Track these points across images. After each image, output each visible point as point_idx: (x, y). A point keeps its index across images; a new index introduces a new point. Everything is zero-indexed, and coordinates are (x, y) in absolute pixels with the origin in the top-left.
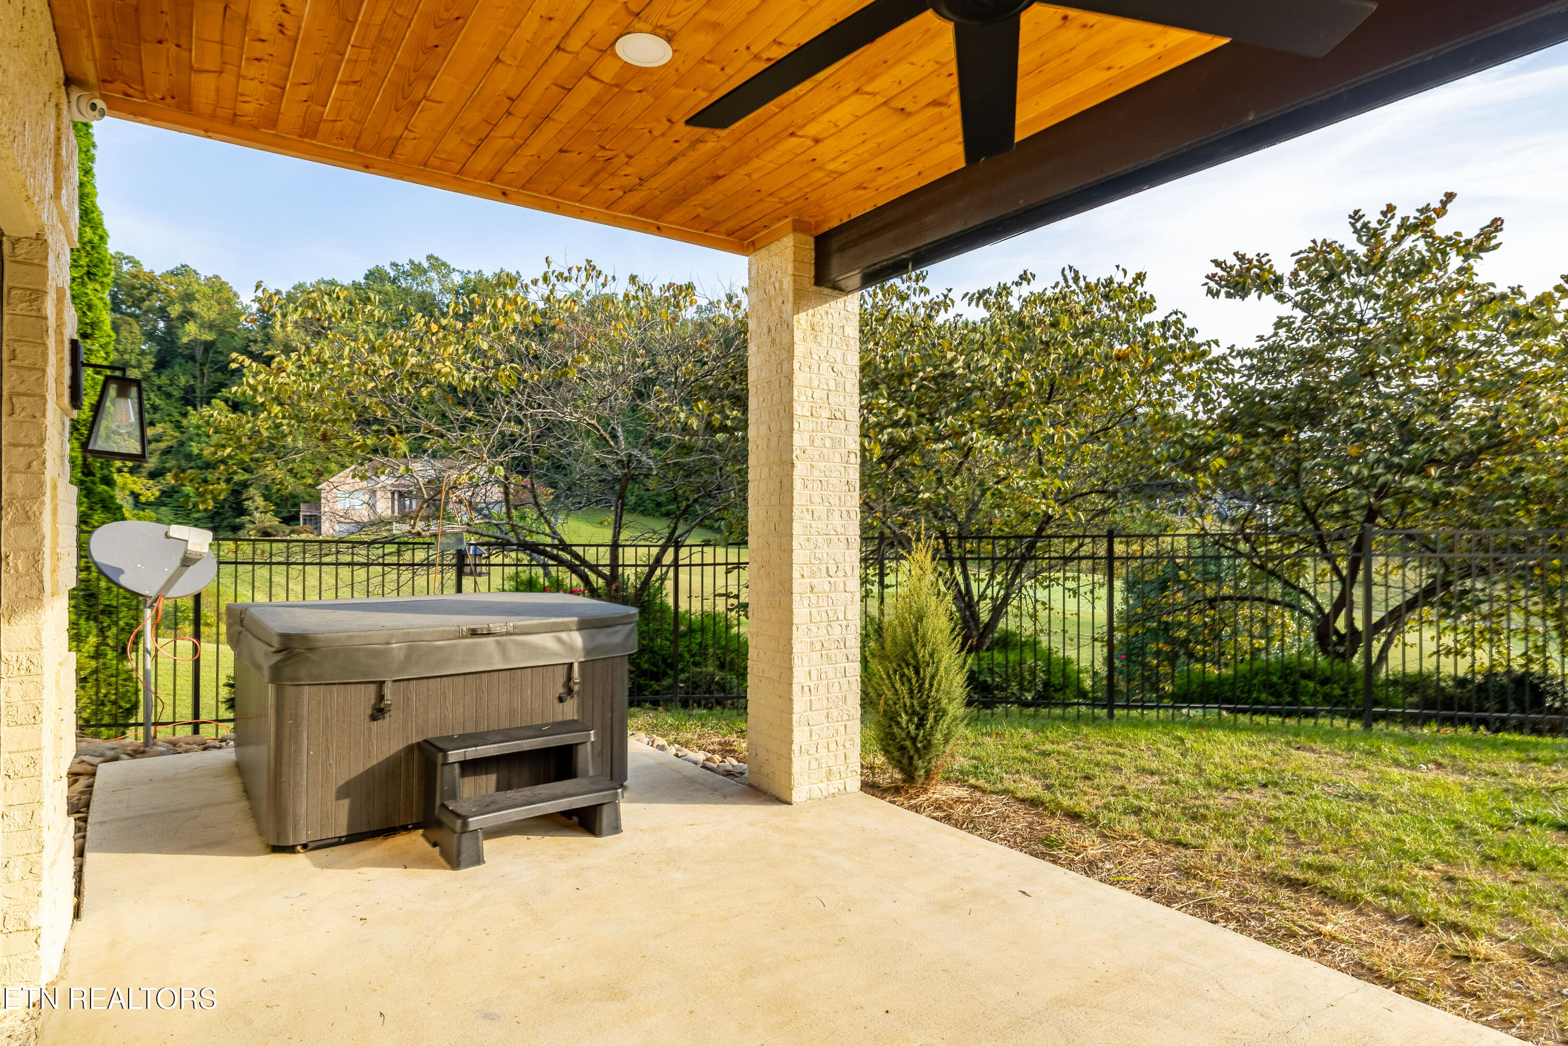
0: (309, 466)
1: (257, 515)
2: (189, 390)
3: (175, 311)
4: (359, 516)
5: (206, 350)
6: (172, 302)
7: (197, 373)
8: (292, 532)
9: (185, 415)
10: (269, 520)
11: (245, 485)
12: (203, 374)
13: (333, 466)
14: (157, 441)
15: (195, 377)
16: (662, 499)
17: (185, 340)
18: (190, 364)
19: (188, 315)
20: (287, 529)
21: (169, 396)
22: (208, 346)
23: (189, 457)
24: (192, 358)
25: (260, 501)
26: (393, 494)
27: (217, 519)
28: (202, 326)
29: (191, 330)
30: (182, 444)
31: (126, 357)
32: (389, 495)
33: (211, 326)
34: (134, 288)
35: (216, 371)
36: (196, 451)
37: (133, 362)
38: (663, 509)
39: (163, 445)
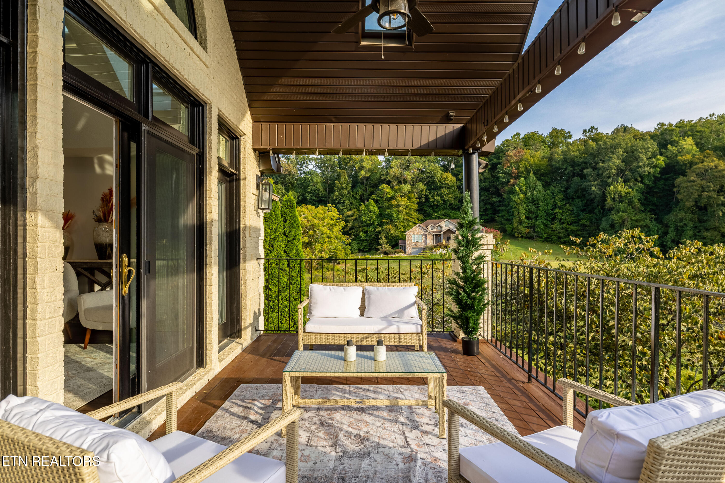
0: (402, 224)
1: (384, 245)
2: (362, 195)
3: (357, 166)
4: (420, 245)
5: (367, 180)
6: (357, 163)
7: (365, 189)
8: (396, 252)
9: (361, 205)
10: (388, 247)
11: (380, 232)
12: (366, 189)
13: (411, 224)
14: (352, 216)
15: (364, 190)
16: (562, 235)
17: (361, 177)
18: (362, 185)
19: (361, 168)
20: (393, 251)
21: (356, 198)
22: (368, 178)
23: (362, 222)
24: (363, 183)
25: (385, 240)
26: (433, 235)
27: (371, 245)
28: (365, 171)
29: (362, 172)
30: (360, 217)
31: (343, 185)
32: (432, 236)
33: (369, 170)
34: (345, 159)
35: (371, 187)
36: (364, 220)
37: (345, 187)
38: (562, 240)
39: (354, 218)
